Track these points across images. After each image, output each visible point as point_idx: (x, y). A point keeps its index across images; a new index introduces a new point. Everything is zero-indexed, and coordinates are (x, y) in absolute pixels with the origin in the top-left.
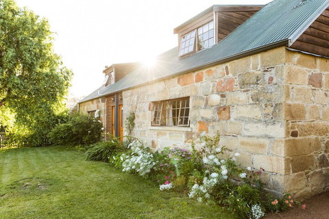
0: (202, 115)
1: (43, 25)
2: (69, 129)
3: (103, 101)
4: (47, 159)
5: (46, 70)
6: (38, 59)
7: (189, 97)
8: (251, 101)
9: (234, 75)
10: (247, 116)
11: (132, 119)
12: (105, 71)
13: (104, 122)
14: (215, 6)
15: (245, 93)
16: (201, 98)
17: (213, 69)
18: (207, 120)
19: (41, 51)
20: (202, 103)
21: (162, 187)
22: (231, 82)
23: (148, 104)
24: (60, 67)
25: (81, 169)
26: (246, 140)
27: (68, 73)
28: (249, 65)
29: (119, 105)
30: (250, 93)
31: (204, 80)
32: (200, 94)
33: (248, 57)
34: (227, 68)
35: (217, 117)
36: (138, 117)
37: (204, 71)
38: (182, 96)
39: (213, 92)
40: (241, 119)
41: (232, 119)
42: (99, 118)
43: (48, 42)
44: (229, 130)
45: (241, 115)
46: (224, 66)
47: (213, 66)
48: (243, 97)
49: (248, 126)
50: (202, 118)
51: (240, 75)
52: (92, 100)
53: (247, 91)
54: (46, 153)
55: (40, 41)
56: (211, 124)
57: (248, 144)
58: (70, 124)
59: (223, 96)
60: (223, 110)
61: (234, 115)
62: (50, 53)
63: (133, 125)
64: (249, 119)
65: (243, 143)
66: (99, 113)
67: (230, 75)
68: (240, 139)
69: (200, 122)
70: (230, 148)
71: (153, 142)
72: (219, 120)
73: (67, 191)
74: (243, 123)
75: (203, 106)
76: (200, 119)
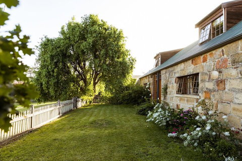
0: (207, 86)
1: (120, 34)
2: (130, 94)
3: (151, 77)
4: (116, 111)
5: (121, 60)
6: (116, 53)
7: (198, 73)
8: (240, 76)
9: (228, 56)
10: (237, 87)
11: (166, 89)
12: (155, 58)
13: (152, 90)
14: (223, 4)
15: (235, 69)
16: (206, 74)
17: (214, 52)
18: (210, 90)
19: (118, 48)
20: (207, 78)
21: (170, 135)
22: (225, 61)
23: (174, 79)
24: (129, 57)
25: (130, 118)
26: (236, 106)
27: (133, 61)
28: (238, 48)
29: (160, 80)
30: (239, 69)
31: (208, 61)
32: (206, 71)
33: (237, 42)
34: (223, 51)
35: (216, 88)
36: (169, 88)
37: (208, 54)
38: (194, 73)
39: (213, 70)
40: (233, 90)
41: (226, 90)
42: (149, 88)
43: (122, 43)
44: (224, 98)
45: (232, 87)
46: (220, 50)
47: (214, 50)
48: (234, 72)
49: (238, 96)
50: (207, 88)
51: (231, 56)
52: (146, 77)
53: (237, 68)
54: (117, 108)
55: (117, 43)
56: (213, 94)
57: (238, 110)
58: (130, 91)
59: (220, 72)
60: (220, 82)
61: (227, 87)
62: (123, 50)
63: (166, 93)
64: (239, 90)
65: (234, 109)
66: (149, 84)
67: (225, 56)
68: (233, 105)
69: (205, 92)
70: (225, 112)
71: (177, 105)
72: (218, 91)
73: (116, 128)
74: (234, 93)
75: (207, 80)
76: (205, 90)
